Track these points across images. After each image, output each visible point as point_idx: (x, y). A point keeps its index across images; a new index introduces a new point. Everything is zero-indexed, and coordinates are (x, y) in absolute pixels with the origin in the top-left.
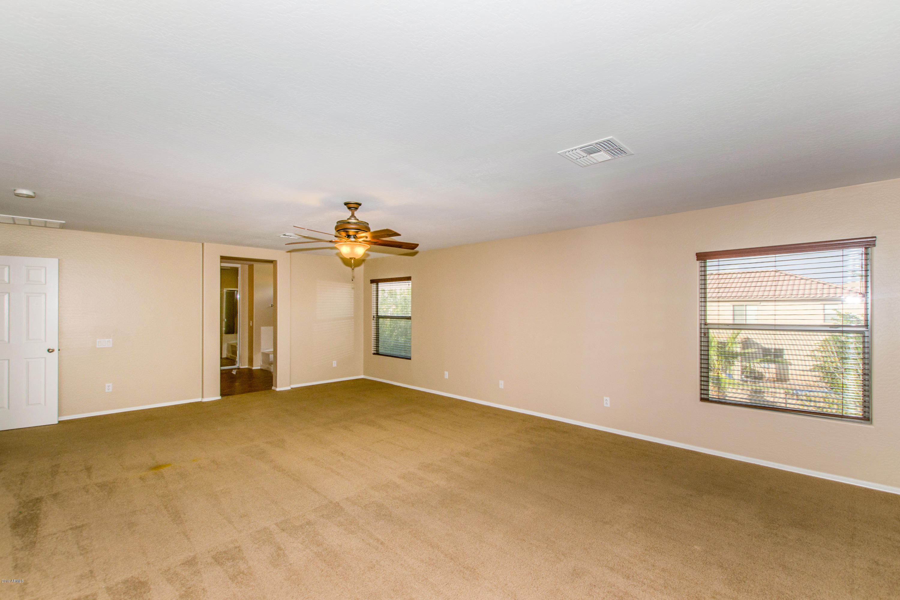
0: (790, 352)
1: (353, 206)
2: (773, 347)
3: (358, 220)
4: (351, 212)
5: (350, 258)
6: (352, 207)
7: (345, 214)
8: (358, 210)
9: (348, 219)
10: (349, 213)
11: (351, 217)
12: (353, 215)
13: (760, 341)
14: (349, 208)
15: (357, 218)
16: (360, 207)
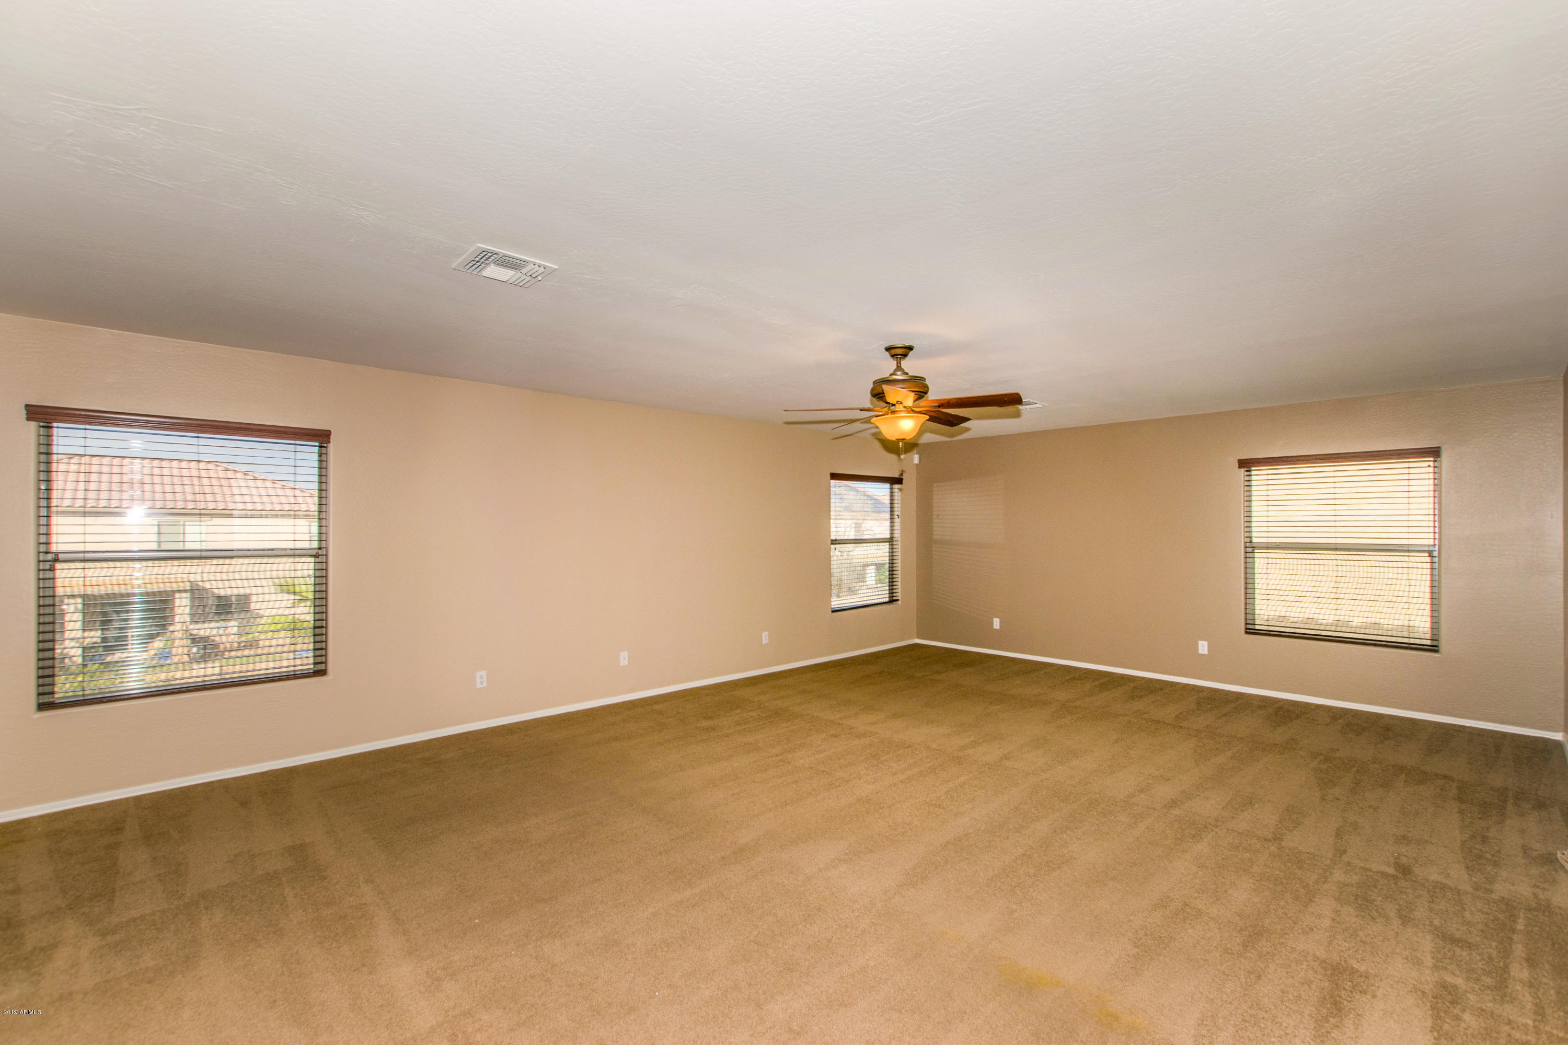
0: (261, 598)
1: (900, 352)
2: (235, 592)
3: (907, 374)
4: (895, 362)
5: (897, 440)
6: (898, 353)
7: (887, 366)
8: (907, 359)
9: (891, 375)
10: (893, 364)
11: (896, 370)
12: (899, 368)
13: (211, 585)
14: (893, 356)
15: (906, 371)
16: (911, 353)
